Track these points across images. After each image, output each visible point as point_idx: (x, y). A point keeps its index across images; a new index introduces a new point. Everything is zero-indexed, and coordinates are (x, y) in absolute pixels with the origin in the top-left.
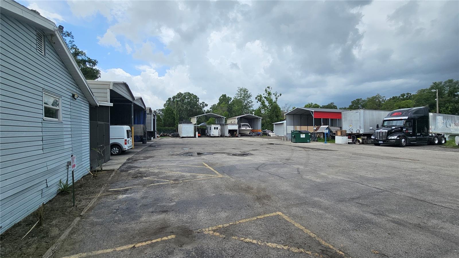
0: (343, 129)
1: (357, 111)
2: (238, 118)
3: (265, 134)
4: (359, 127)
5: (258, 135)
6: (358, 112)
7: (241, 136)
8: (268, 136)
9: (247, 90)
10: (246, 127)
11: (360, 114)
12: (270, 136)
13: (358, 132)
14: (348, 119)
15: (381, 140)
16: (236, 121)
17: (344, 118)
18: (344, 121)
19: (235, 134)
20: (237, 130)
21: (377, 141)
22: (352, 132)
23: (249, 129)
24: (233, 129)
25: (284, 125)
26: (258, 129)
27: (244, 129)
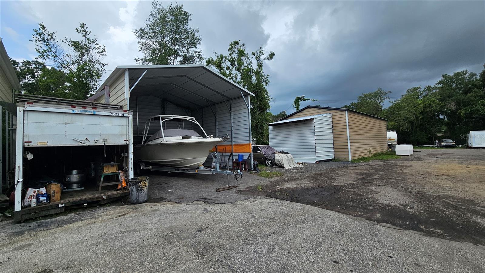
8: (272, 166)
10: (187, 132)
12: (284, 168)
20: (126, 147)
23: (200, 139)
24: (87, 144)
25: (316, 125)
26: (234, 143)
27: (178, 140)
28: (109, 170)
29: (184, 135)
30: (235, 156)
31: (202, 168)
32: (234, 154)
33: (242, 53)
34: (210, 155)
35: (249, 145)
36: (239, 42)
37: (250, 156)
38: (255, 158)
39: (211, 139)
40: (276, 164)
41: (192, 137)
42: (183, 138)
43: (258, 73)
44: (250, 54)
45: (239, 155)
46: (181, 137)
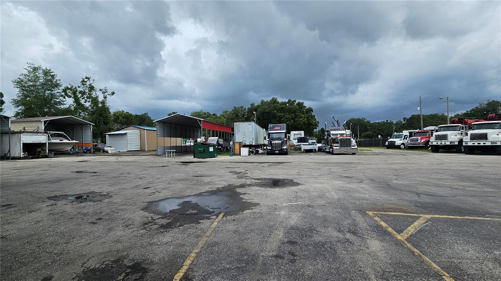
0: (236, 140)
1: (249, 124)
2: (45, 122)
3: (97, 151)
4: (252, 139)
5: (87, 152)
6: (251, 124)
7: (55, 154)
8: (103, 152)
9: (53, 74)
10: (61, 138)
11: (252, 126)
12: (108, 152)
13: (251, 143)
14: (241, 131)
15: (277, 150)
16: (42, 127)
17: (237, 129)
18: (237, 133)
19: (39, 152)
20: (46, 143)
21: (273, 151)
22: (245, 144)
23: (67, 141)
24: (36, 142)
25: (128, 136)
26: (83, 143)
27: (58, 141)
28: (39, 150)
29: (60, 139)
30: (84, 148)
31: (70, 151)
32: (83, 147)
33: (92, 88)
34: (73, 147)
35: (91, 143)
36: (90, 78)
37: (91, 148)
38: (93, 149)
39: (74, 141)
40: (105, 151)
41: (64, 140)
42: (60, 141)
43: (103, 103)
44: (98, 89)
45: (86, 148)
46: (59, 140)
